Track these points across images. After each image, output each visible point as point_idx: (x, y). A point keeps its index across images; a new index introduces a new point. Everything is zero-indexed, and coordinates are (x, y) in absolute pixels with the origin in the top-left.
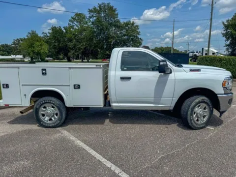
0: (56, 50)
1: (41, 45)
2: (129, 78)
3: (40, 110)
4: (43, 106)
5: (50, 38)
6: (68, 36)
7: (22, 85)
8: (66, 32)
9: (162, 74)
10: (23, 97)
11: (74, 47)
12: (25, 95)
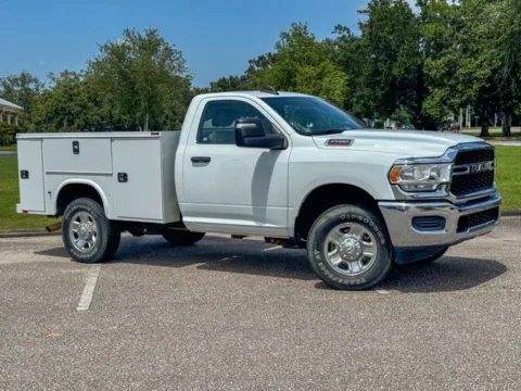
0: (380, 93)
1: (320, 76)
2: (206, 160)
3: (71, 226)
4: (76, 216)
5: (358, 47)
6: (430, 29)
7: (48, 173)
8: (424, 15)
9: (268, 150)
10: (47, 196)
11: (449, 74)
12: (49, 192)
